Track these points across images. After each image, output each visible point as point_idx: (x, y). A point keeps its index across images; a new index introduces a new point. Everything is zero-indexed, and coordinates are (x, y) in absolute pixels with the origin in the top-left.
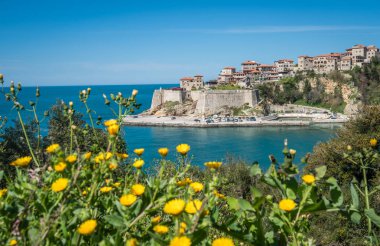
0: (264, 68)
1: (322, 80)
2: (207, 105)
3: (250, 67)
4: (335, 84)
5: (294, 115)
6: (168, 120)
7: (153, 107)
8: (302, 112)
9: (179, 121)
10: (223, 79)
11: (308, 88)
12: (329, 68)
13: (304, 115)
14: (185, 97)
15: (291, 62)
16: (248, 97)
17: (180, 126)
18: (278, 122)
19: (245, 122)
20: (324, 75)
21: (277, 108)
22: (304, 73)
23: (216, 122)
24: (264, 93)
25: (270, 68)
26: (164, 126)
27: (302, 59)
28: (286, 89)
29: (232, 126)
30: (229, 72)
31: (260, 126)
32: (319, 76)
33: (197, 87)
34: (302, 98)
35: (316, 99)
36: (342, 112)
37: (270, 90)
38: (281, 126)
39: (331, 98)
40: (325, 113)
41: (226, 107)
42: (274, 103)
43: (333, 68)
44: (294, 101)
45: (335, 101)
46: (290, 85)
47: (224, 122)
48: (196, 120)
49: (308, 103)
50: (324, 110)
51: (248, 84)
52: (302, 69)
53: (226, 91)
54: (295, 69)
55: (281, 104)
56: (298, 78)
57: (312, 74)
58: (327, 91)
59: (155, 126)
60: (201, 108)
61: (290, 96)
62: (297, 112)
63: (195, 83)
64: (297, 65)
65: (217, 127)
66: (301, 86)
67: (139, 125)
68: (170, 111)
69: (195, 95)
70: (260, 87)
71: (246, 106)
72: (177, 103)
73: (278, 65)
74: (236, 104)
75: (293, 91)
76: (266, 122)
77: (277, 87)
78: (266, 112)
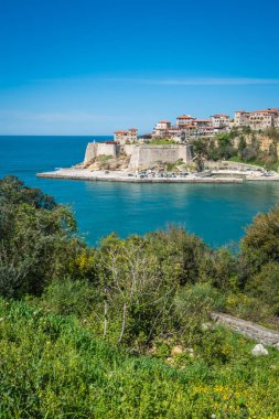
0: (199, 123)
1: (258, 136)
2: (141, 160)
3: (186, 122)
4: (271, 141)
5: (228, 172)
6: (101, 175)
7: (86, 160)
8: (236, 169)
9: (113, 175)
10: (158, 133)
11: (243, 145)
12: (265, 124)
13: (238, 172)
14: (118, 151)
15: (227, 117)
16: (182, 152)
17: (113, 181)
18: (211, 179)
19: (178, 178)
20: (260, 131)
21: (211, 164)
22: (241, 129)
23: (150, 178)
24: (199, 149)
25: (205, 123)
26: (97, 180)
27: (239, 114)
28: (221, 145)
29: (165, 182)
30: (164, 126)
31: (194, 182)
32: (255, 132)
33: (132, 141)
34: (236, 155)
35: (250, 156)
36: (276, 170)
37: (205, 146)
38: (214, 182)
39: (265, 155)
40: (259, 170)
41: (160, 162)
42: (208, 159)
43: (270, 125)
44: (229, 157)
45: (270, 159)
46: (225, 141)
47: (157, 178)
48: (130, 175)
49: (242, 160)
50: (258, 167)
51: (183, 139)
52: (238, 124)
53: (160, 146)
54: (231, 125)
55: (215, 160)
56: (234, 134)
57: (248, 130)
58: (262, 148)
59: (88, 180)
60: (135, 163)
61: (225, 152)
62: (230, 168)
63: (130, 137)
64: (233, 121)
65: (151, 182)
66: (236, 142)
67: (72, 178)
68: (104, 165)
69: (129, 150)
70: (195, 143)
71: (180, 162)
72: (110, 157)
73: (213, 119)
74: (170, 160)
75: (228, 147)
76: (199, 178)
77: (212, 143)
78: (200, 168)
